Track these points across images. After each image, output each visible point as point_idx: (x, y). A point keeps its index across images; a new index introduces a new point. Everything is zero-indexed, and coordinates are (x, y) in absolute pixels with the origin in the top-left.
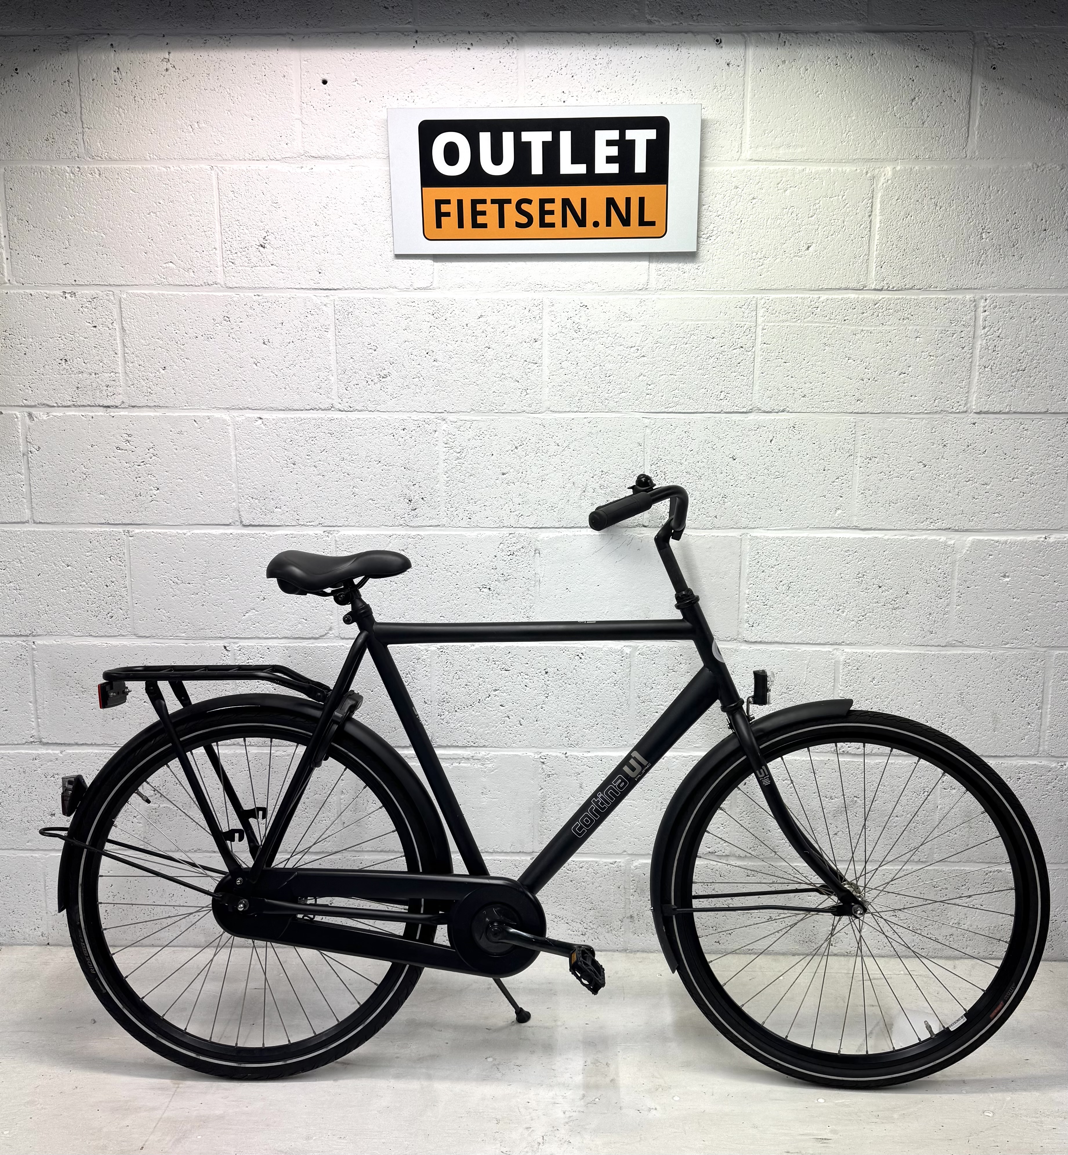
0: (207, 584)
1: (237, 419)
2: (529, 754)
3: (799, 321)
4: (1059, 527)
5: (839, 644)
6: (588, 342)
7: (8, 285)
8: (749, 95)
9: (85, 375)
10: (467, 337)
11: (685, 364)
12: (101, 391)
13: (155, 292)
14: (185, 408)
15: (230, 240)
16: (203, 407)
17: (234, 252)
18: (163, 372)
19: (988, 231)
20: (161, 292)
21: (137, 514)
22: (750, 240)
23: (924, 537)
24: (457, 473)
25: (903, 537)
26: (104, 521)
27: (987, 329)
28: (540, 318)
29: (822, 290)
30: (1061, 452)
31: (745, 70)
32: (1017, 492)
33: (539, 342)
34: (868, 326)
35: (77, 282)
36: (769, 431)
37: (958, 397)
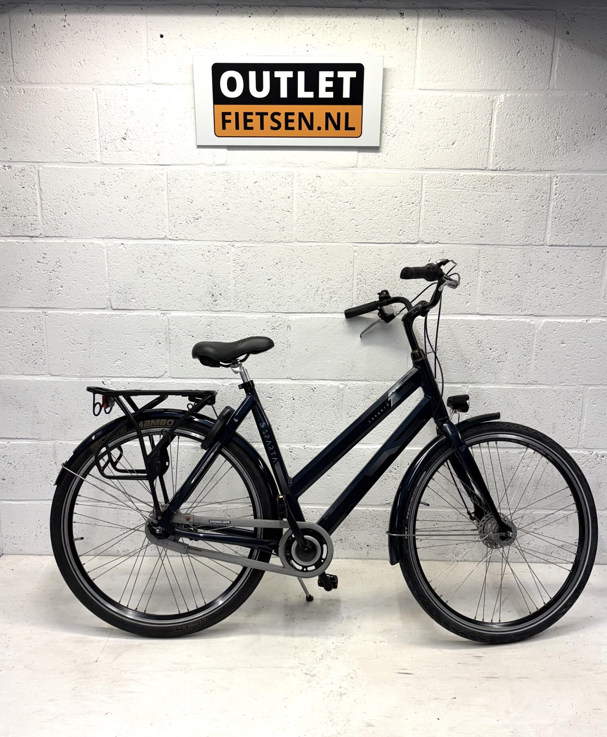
0: (92, 345)
1: (109, 244)
2: (283, 446)
3: (447, 188)
4: (595, 314)
5: (466, 383)
6: (320, 199)
8: (419, 48)
9: (18, 217)
10: (247, 195)
11: (379, 213)
12: (28, 228)
13: (60, 167)
14: (78, 237)
15: (105, 135)
16: (88, 237)
17: (107, 142)
18: (65, 216)
19: (560, 135)
20: (63, 167)
21: (50, 302)
22: (419, 138)
23: (517, 320)
24: (241, 278)
25: (505, 319)
26: (30, 306)
27: (557, 195)
28: (292, 183)
29: (461, 169)
31: (417, 33)
32: (572, 294)
33: (291, 199)
34: (487, 192)
35: (12, 160)
36: (428, 255)
37: (540, 236)
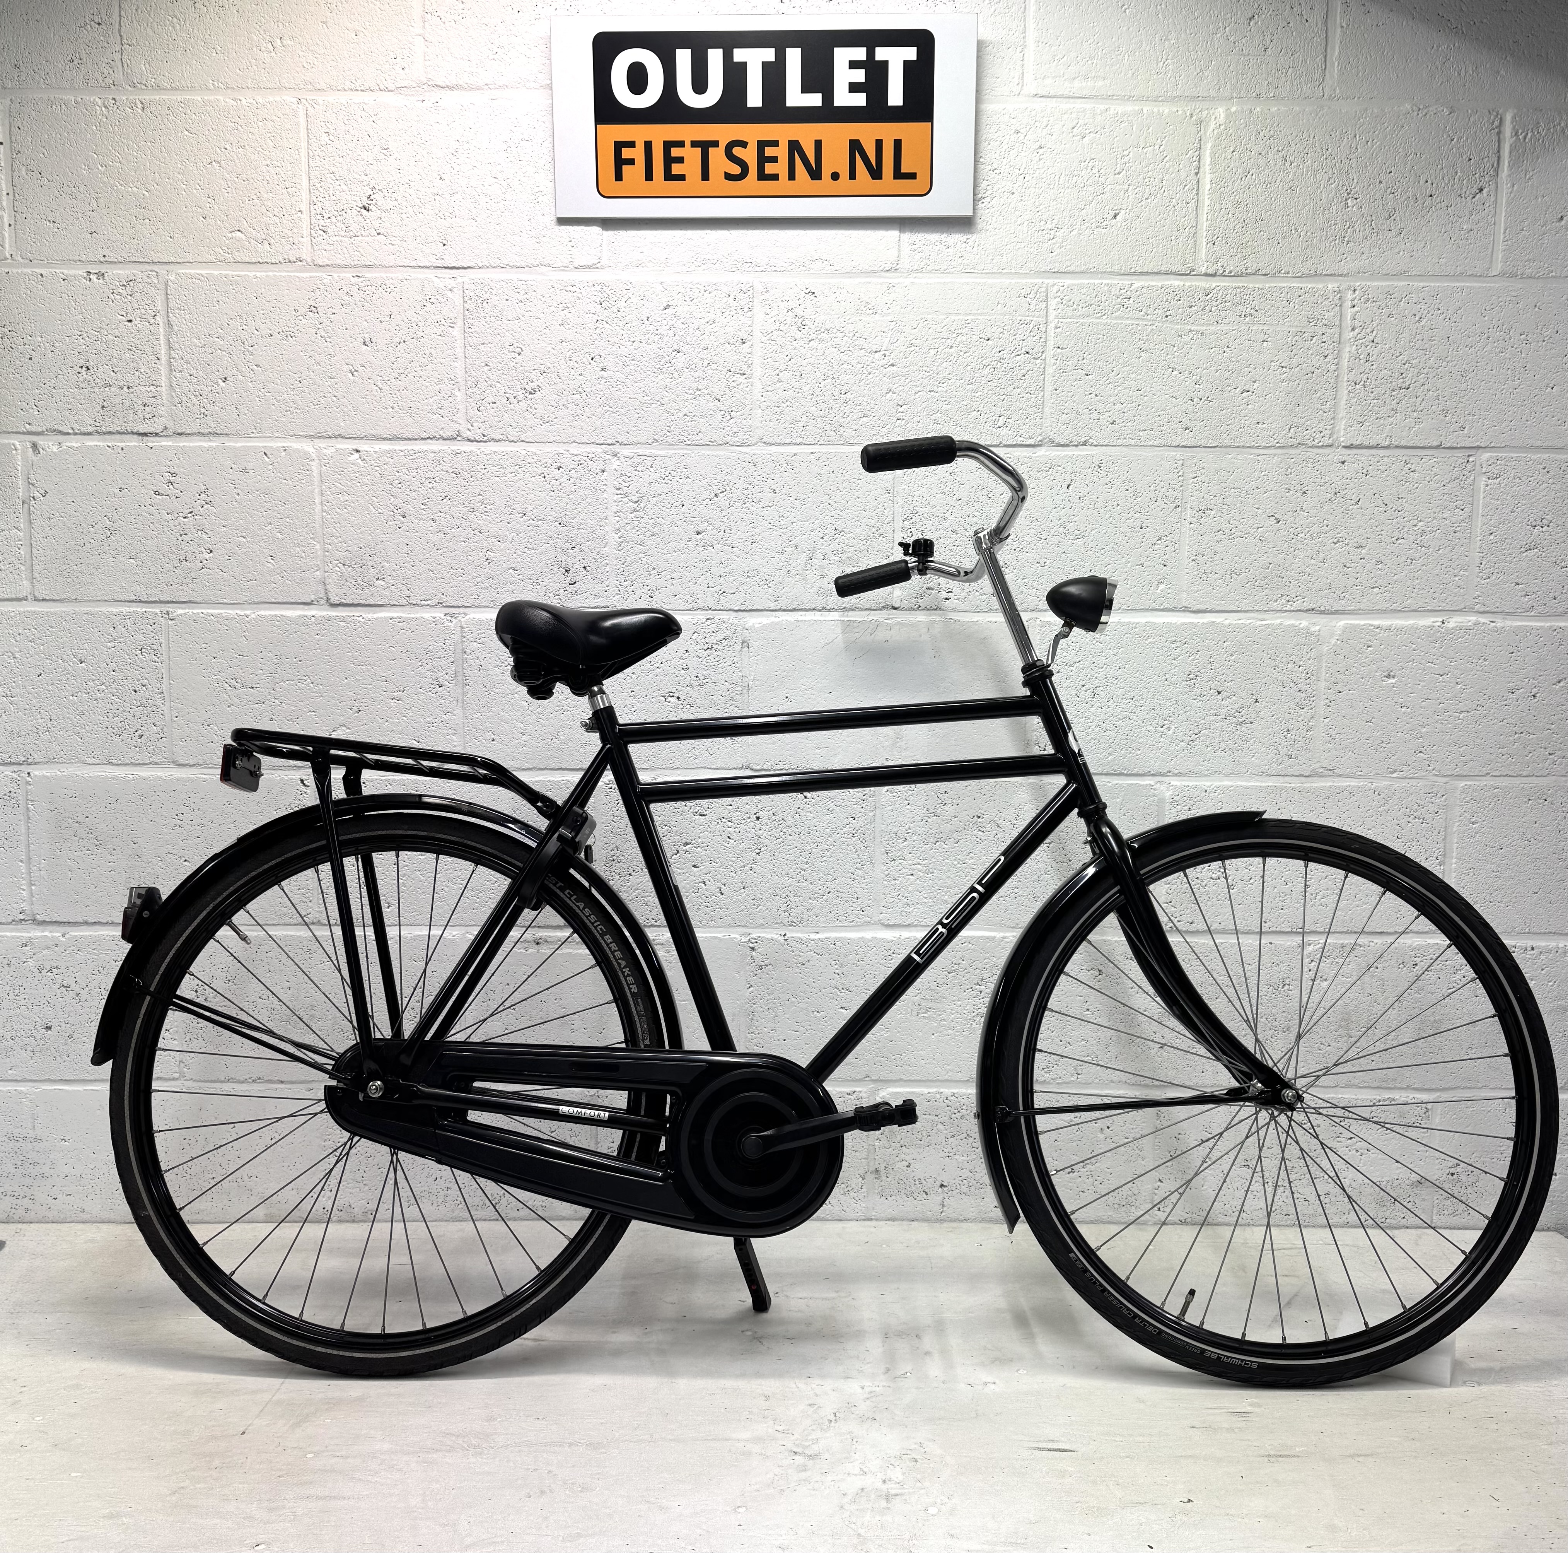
0: (278, 689)
1: (325, 451)
2: (732, 936)
3: (1105, 317)
4: (1462, 606)
5: (1164, 775)
6: (816, 344)
7: (9, 261)
8: (1032, 7)
9: (114, 389)
10: (648, 336)
11: (950, 376)
12: (135, 413)
13: (216, 273)
14: (252, 435)
15: (322, 200)
16: (277, 435)
17: (326, 216)
18: (223, 384)
19: (1355, 196)
20: (223, 272)
21: (181, 588)
22: (1037, 204)
23: (1278, 621)
24: (634, 531)
25: (1249, 621)
26: (134, 598)
27: (1357, 331)
28: (750, 309)
29: (1134, 274)
30: (1462, 503)
32: (1404, 558)
33: (747, 344)
34: (1198, 325)
35: (107, 259)
36: (1066, 472)
37: (1321, 425)
